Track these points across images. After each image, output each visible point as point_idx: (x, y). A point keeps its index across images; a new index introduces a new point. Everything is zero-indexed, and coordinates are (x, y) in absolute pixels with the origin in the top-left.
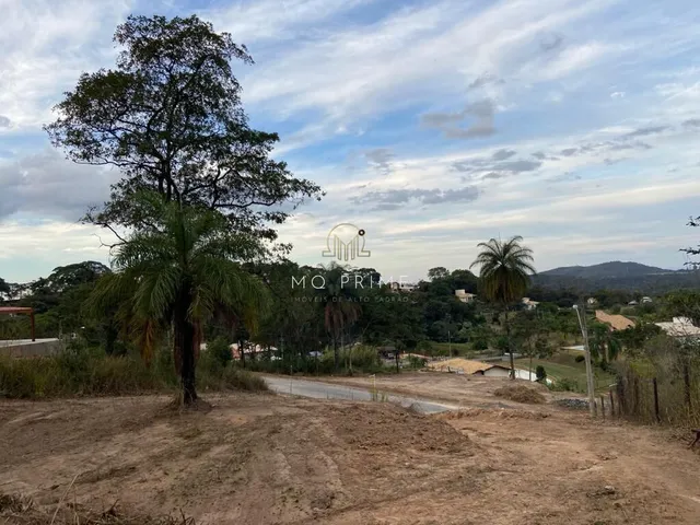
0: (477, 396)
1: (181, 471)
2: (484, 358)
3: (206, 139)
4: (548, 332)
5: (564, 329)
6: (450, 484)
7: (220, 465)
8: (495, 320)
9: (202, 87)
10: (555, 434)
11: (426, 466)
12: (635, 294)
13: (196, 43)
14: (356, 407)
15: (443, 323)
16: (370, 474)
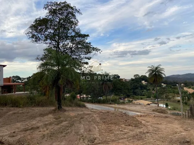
0: (147, 111)
1: (52, 129)
2: (150, 100)
4: (169, 93)
5: (174, 92)
6: (134, 137)
7: (63, 127)
8: (153, 89)
10: (170, 122)
11: (126, 130)
13: (66, 10)
14: (108, 112)
15: (138, 90)
16: (108, 132)
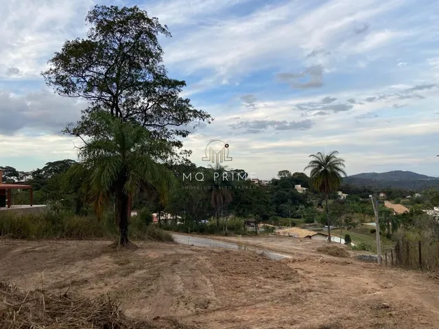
0: (306, 251)
1: (116, 283)
2: (311, 228)
3: (140, 83)
4: (353, 212)
5: (363, 212)
6: (283, 298)
7: (140, 281)
8: (320, 205)
9: (139, 51)
10: (354, 273)
11: (269, 287)
12: (410, 191)
13: (136, 24)
14: (227, 252)
15: (287, 206)
16: (233, 290)
